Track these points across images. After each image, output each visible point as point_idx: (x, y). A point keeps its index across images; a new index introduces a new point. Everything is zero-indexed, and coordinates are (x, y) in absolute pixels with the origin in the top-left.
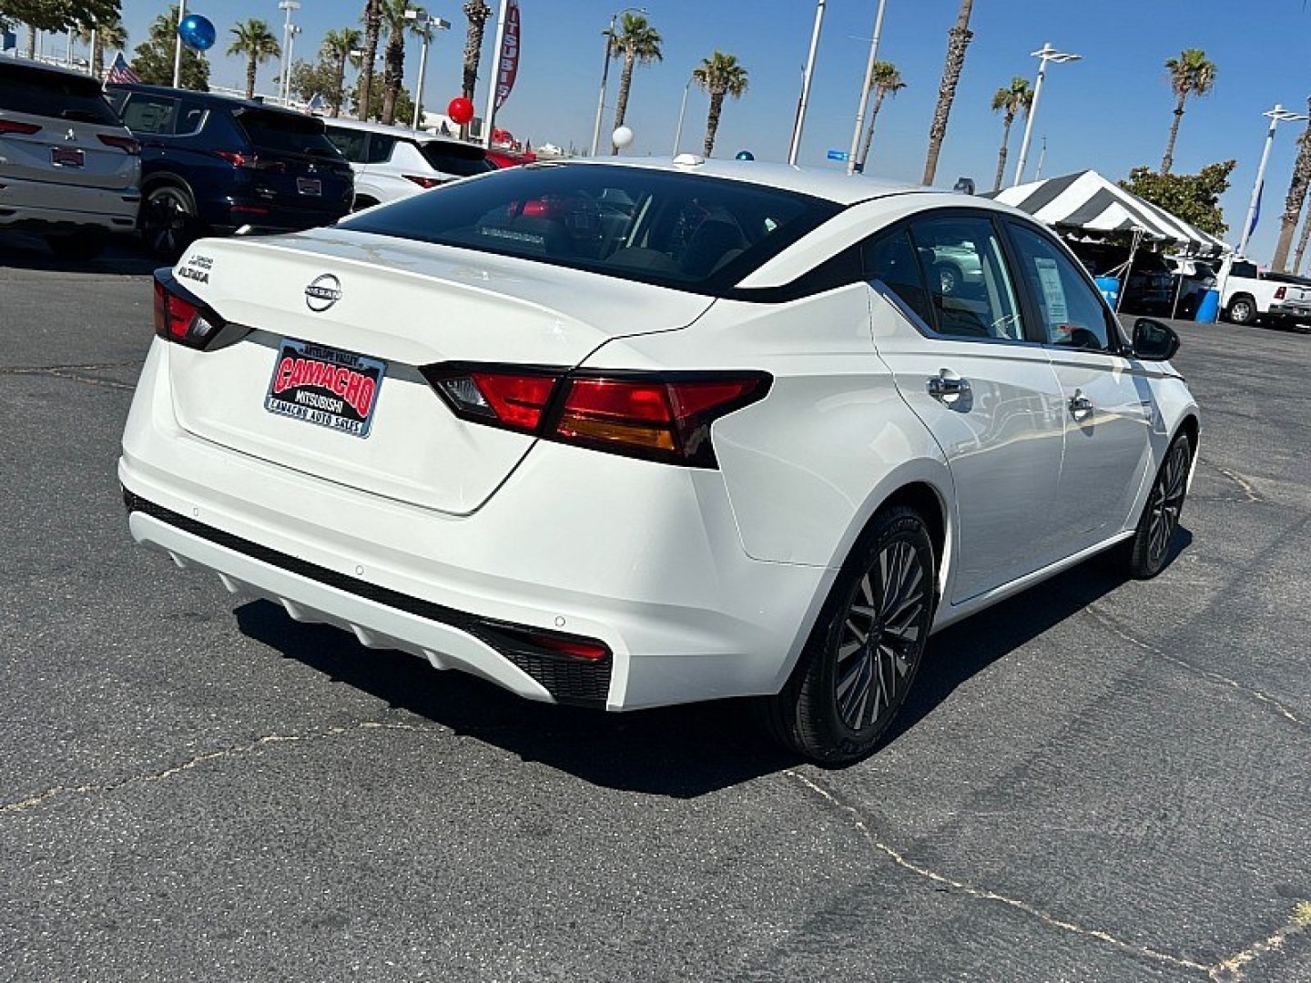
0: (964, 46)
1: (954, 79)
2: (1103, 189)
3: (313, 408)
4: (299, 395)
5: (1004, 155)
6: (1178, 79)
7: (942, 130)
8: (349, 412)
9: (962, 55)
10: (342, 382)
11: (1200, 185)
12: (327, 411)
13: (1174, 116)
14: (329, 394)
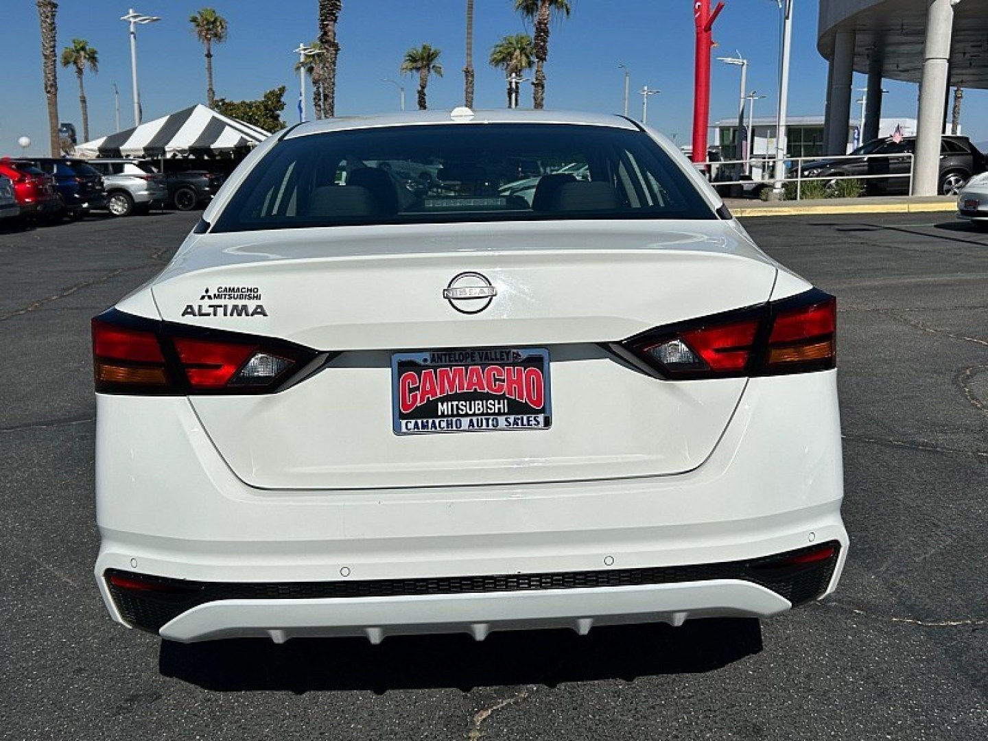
0: (53, 16)
1: (52, 43)
2: (214, 118)
3: (467, 415)
4: (443, 408)
5: (84, 101)
6: (201, 31)
7: (54, 85)
8: (516, 408)
9: (53, 23)
10: (496, 380)
11: (266, 107)
12: (488, 414)
13: (206, 59)
14: (485, 397)
